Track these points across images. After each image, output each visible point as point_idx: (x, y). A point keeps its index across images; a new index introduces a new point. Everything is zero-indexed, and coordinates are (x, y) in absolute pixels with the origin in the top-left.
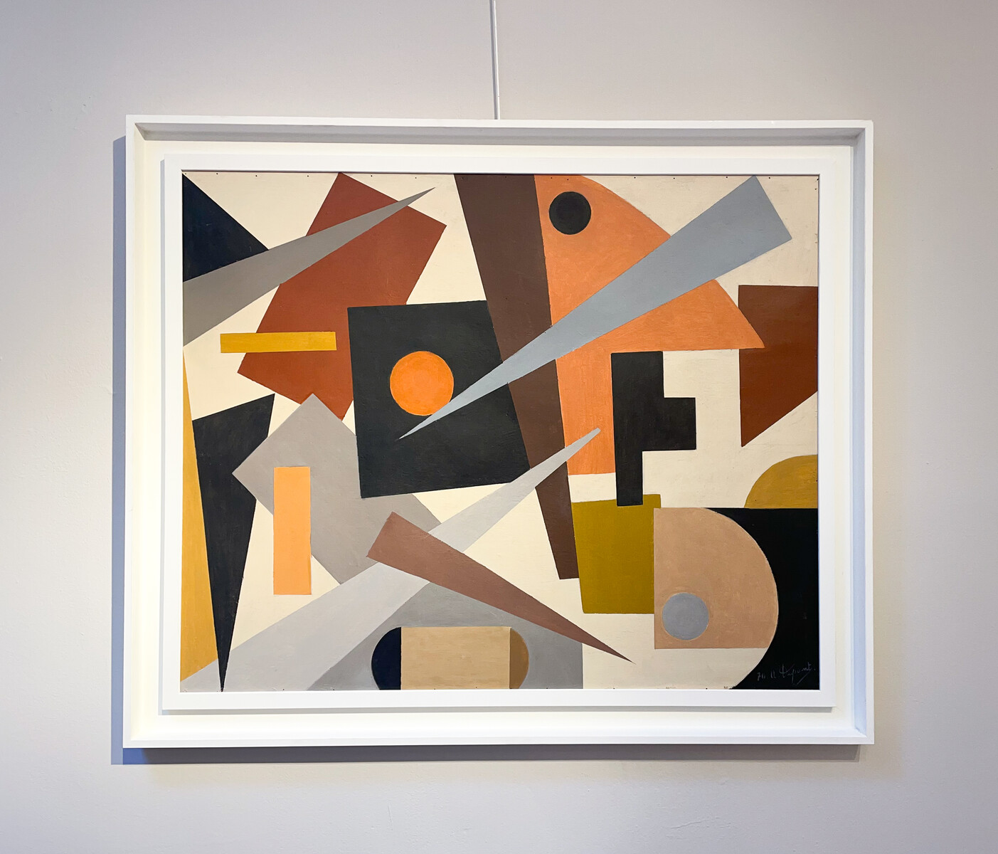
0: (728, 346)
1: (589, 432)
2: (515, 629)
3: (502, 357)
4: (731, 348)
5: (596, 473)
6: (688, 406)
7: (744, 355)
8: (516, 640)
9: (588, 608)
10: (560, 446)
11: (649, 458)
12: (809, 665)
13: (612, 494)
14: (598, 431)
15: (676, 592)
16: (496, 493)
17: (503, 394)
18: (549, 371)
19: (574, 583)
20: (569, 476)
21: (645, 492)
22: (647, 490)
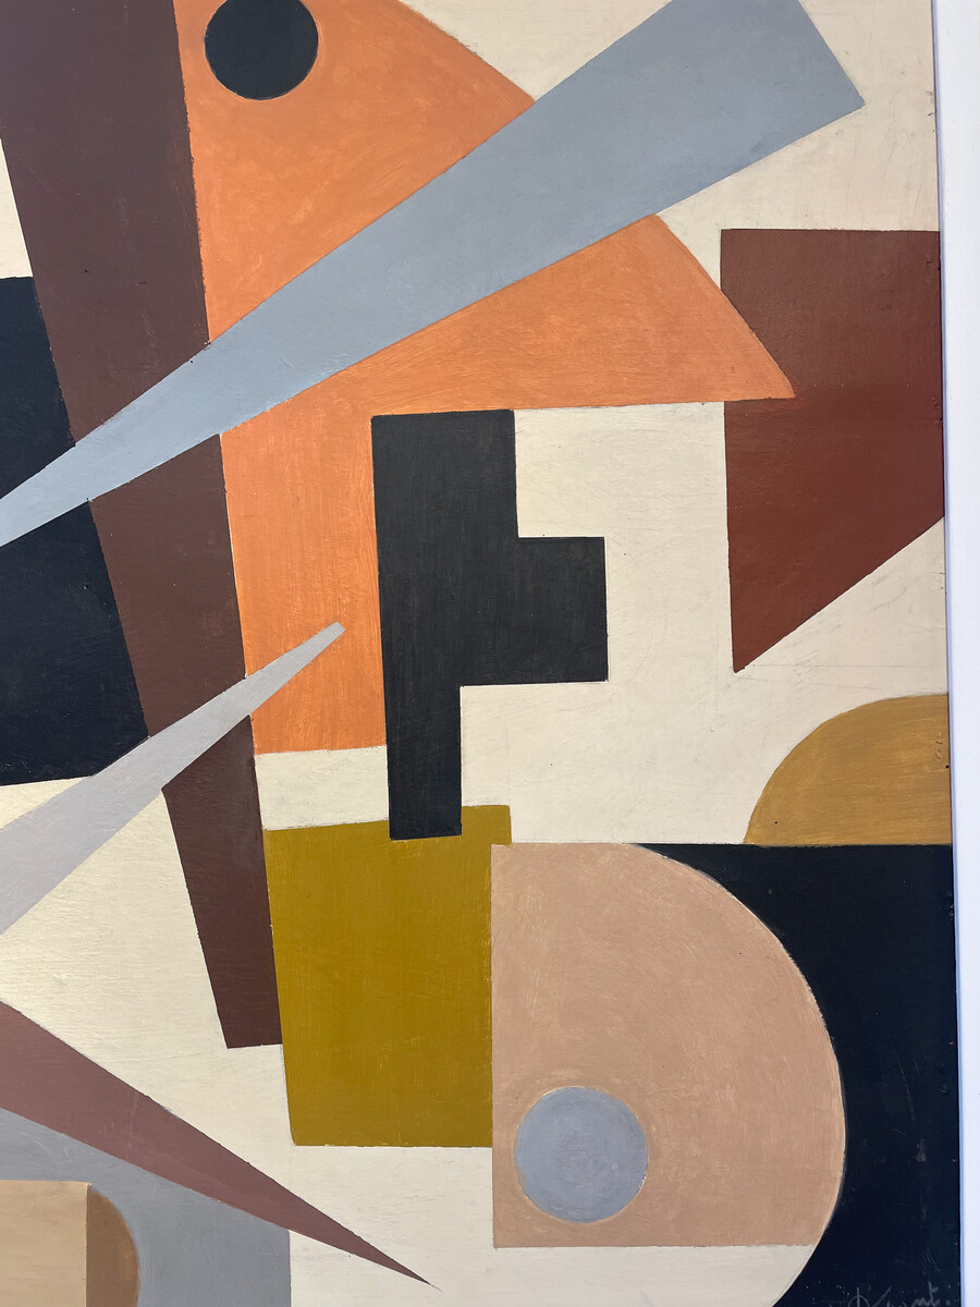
0: (694, 392)
1: (310, 632)
2: (104, 1192)
3: (73, 429)
4: (703, 399)
5: (332, 748)
6: (584, 558)
7: (738, 419)
8: (103, 1220)
9: (306, 1131)
10: (230, 671)
11: (481, 706)
12: (932, 1290)
13: (373, 805)
14: (335, 631)
15: (553, 1085)
16: (53, 805)
17: (75, 529)
18: (203, 463)
19: (269, 1057)
20: (256, 757)
21: (468, 799)
22: (473, 793)
